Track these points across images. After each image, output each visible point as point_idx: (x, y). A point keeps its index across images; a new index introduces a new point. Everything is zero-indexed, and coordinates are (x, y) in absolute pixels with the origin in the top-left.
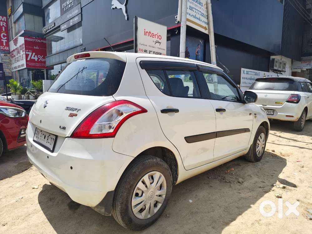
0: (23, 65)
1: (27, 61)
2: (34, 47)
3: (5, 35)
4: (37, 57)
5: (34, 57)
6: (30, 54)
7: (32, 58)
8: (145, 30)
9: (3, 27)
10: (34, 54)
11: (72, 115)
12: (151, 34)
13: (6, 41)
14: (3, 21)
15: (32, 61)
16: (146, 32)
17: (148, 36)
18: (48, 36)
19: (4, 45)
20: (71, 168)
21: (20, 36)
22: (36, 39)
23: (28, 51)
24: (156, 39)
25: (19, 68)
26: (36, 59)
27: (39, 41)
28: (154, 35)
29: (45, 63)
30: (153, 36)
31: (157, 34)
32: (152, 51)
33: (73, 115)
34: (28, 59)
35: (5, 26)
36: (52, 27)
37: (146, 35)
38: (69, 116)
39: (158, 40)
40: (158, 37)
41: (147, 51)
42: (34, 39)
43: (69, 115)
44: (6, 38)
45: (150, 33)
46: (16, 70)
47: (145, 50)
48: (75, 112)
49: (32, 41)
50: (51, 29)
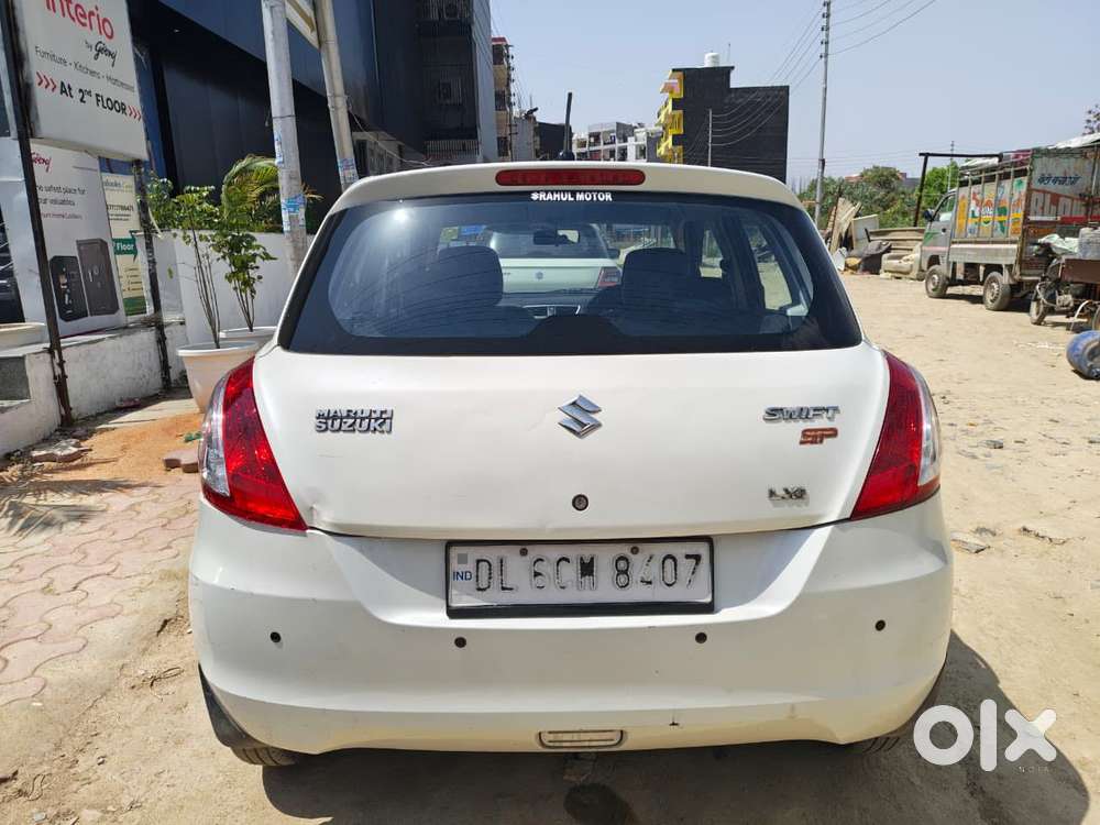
11: (816, 437)
12: (72, 10)
17: (63, 13)
20: (880, 625)
24: (94, 36)
28: (85, 16)
31: (95, 11)
32: (89, 93)
33: (822, 437)
37: (55, 11)
38: (802, 443)
39: (103, 38)
40: (101, 28)
41: (69, 88)
43: (799, 437)
47: (62, 83)
48: (821, 423)
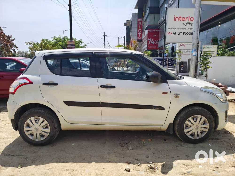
0: (146, 48)
1: (148, 45)
2: (153, 35)
3: (141, 30)
4: (154, 42)
5: (153, 42)
6: (150, 40)
7: (151, 43)
8: (174, 16)
9: (140, 25)
10: (153, 40)
12: (181, 19)
13: (140, 33)
14: (140, 22)
15: (151, 44)
16: (175, 18)
17: (178, 20)
18: (161, 26)
19: (139, 36)
21: (145, 30)
22: (154, 29)
23: (149, 38)
24: (187, 22)
25: (144, 50)
26: (153, 43)
27: (156, 31)
28: (185, 19)
29: (158, 46)
30: (183, 20)
31: (188, 17)
32: (181, 33)
34: (149, 44)
35: (141, 24)
36: (163, 20)
37: (176, 20)
40: (190, 19)
41: (176, 33)
42: (153, 30)
44: (141, 32)
45: (180, 17)
46: (145, 50)
47: (174, 33)
49: (152, 31)
50: (162, 21)
